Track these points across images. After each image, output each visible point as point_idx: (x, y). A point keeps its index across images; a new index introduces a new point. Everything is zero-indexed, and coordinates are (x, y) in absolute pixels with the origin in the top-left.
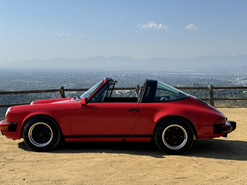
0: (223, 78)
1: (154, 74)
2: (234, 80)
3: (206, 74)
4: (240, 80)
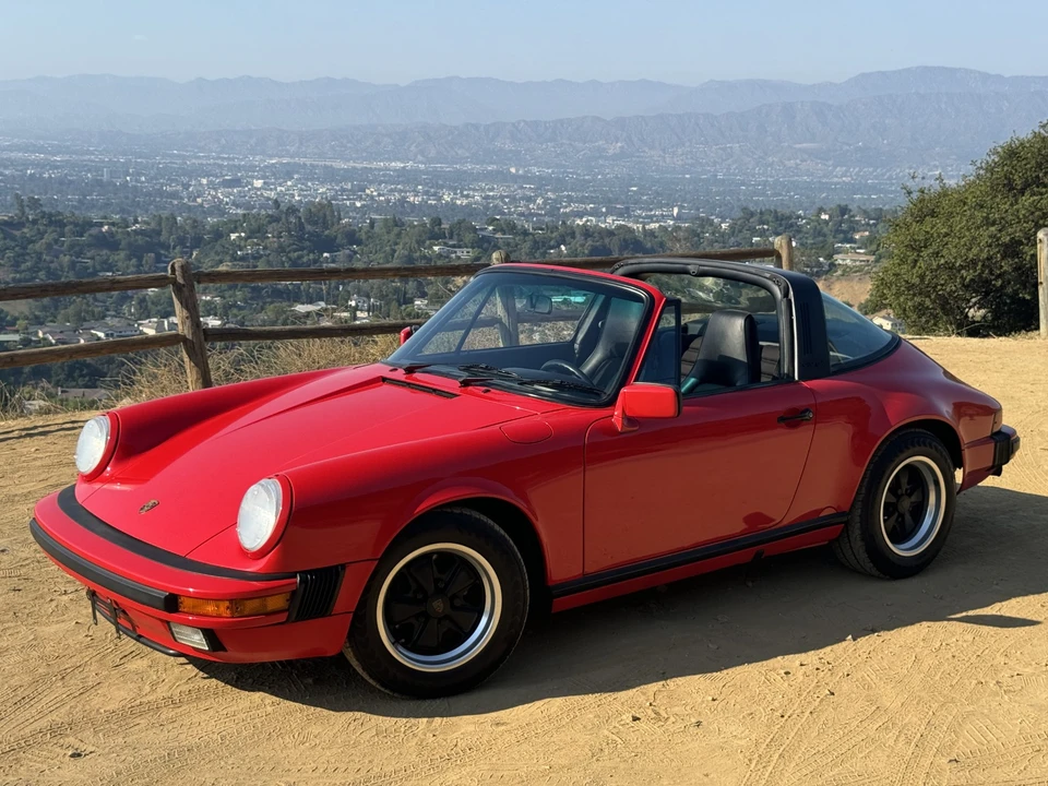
0: (143, 179)
2: (186, 186)
3: (67, 157)
4: (212, 186)
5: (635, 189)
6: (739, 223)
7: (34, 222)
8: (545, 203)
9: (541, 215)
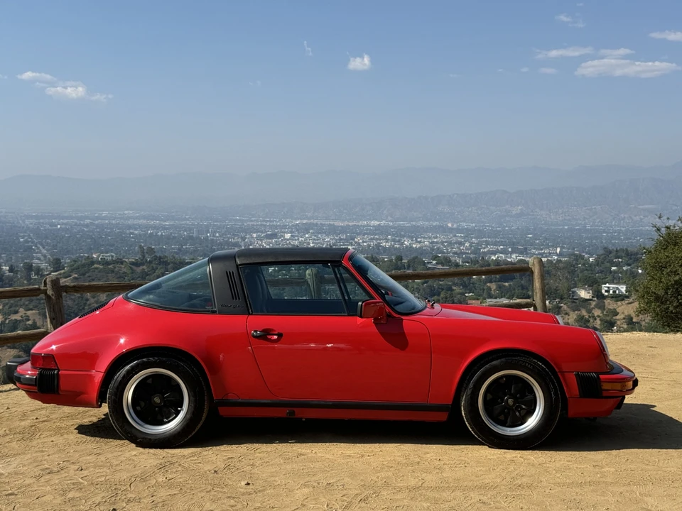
0: (218, 235)
1: (21, 222)
2: (243, 239)
3: (172, 223)
4: (259, 238)
5: (530, 236)
6: (602, 257)
7: (150, 262)
8: (471, 246)
9: (468, 253)
